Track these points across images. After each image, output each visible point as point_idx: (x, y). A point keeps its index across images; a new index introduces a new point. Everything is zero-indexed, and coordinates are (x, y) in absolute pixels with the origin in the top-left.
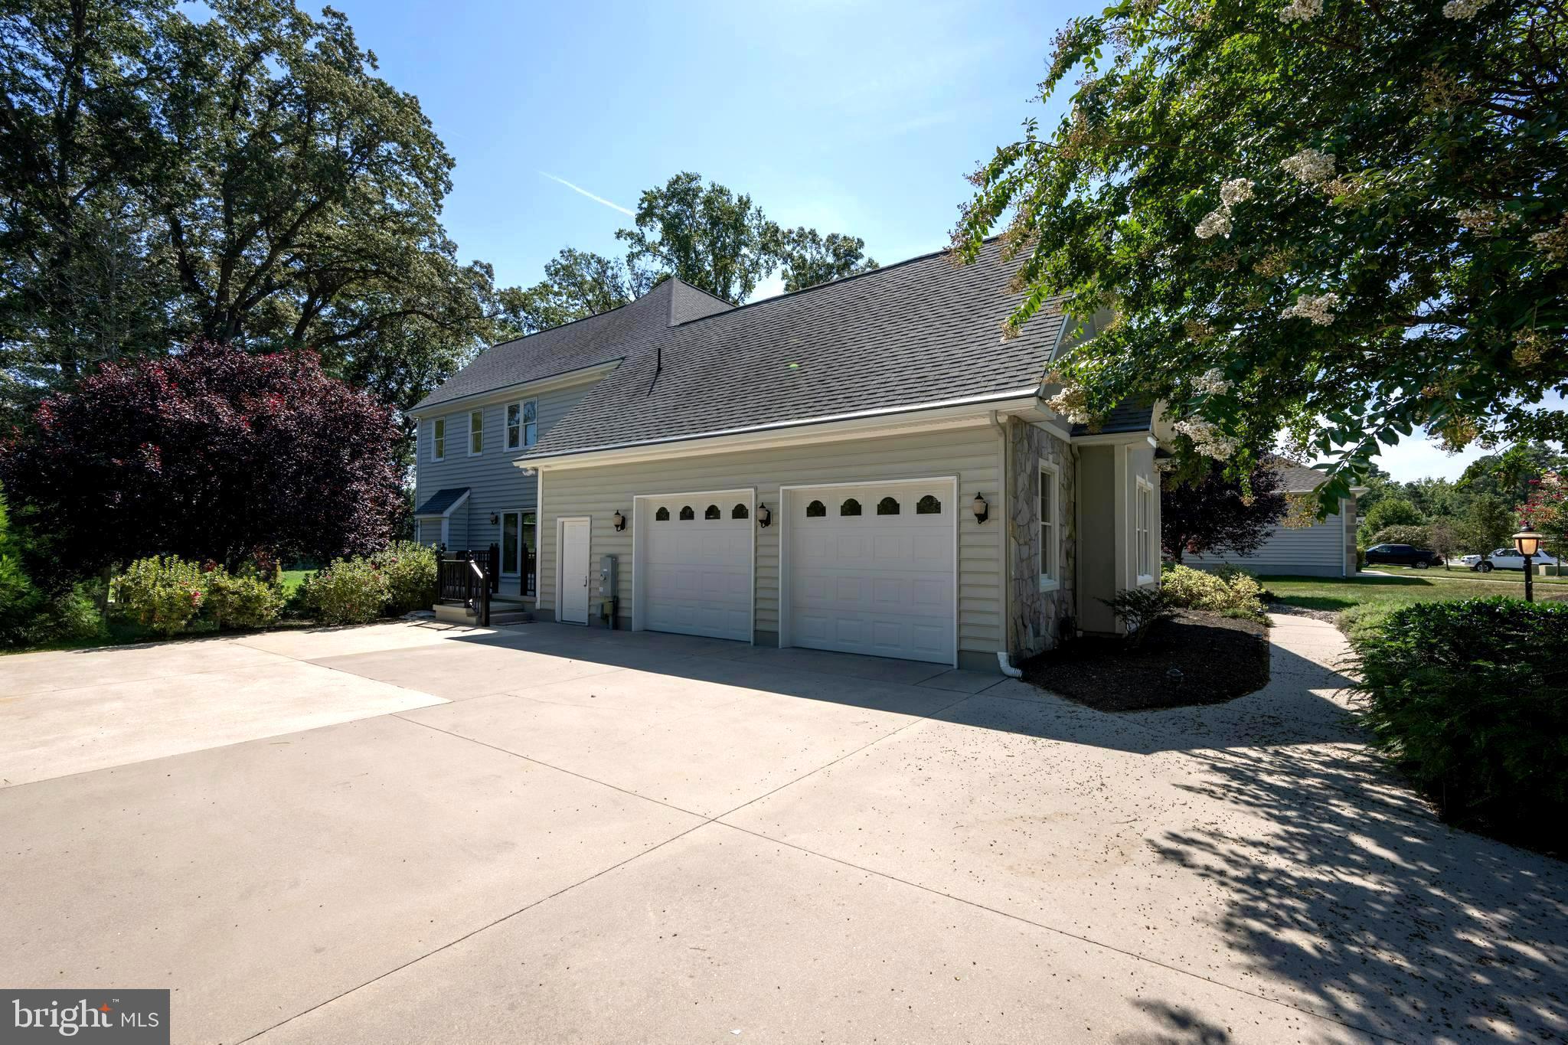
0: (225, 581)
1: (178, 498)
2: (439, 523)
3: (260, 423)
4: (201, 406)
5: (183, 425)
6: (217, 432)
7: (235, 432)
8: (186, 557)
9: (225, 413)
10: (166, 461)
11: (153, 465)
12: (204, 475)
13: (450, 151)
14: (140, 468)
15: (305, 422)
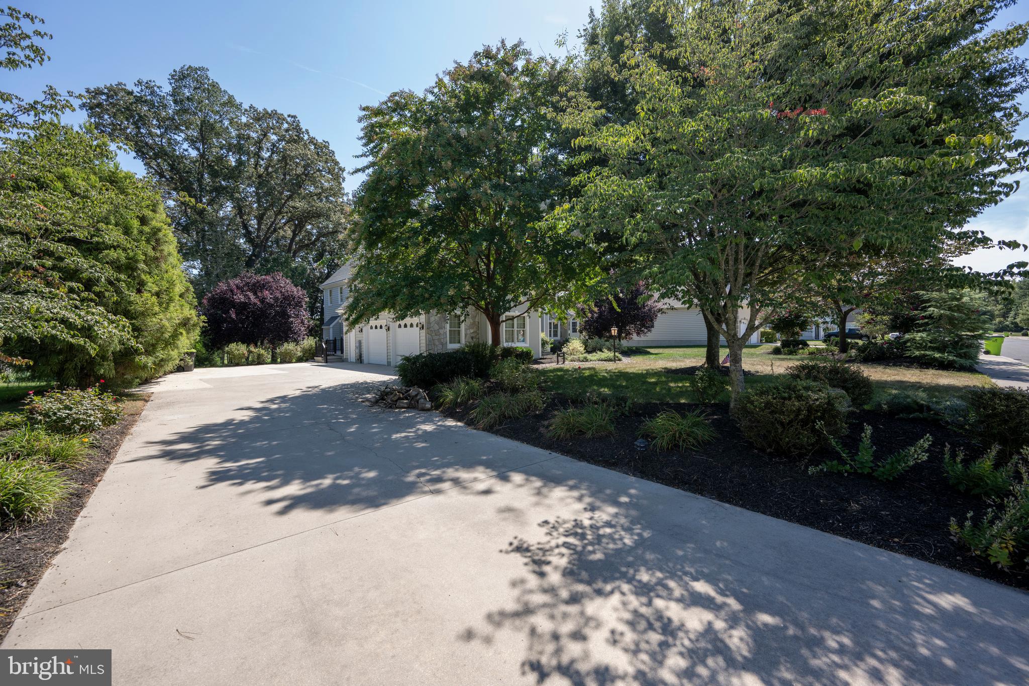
0: (252, 348)
1: (240, 325)
2: (329, 329)
3: (263, 301)
4: (246, 296)
5: (241, 303)
6: (250, 304)
7: (255, 304)
8: (243, 343)
9: (252, 297)
10: (237, 314)
11: (233, 316)
12: (247, 317)
13: (342, 165)
14: (230, 317)
15: (276, 299)
